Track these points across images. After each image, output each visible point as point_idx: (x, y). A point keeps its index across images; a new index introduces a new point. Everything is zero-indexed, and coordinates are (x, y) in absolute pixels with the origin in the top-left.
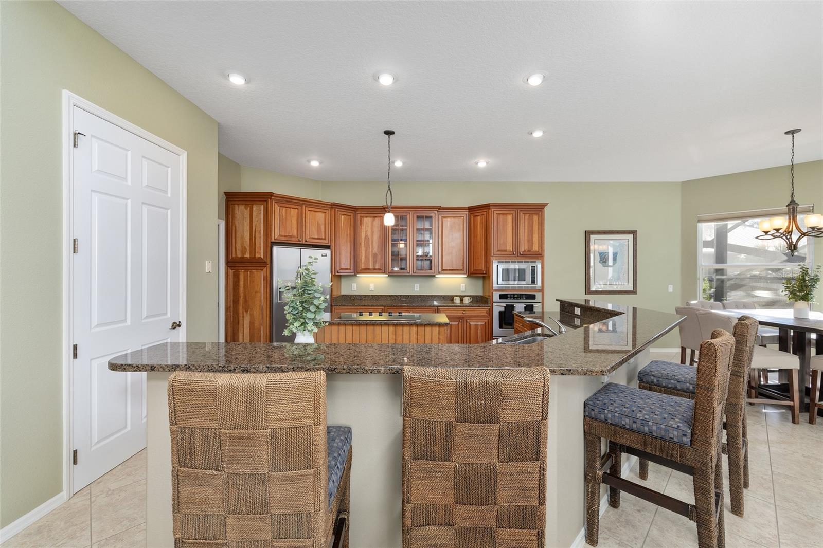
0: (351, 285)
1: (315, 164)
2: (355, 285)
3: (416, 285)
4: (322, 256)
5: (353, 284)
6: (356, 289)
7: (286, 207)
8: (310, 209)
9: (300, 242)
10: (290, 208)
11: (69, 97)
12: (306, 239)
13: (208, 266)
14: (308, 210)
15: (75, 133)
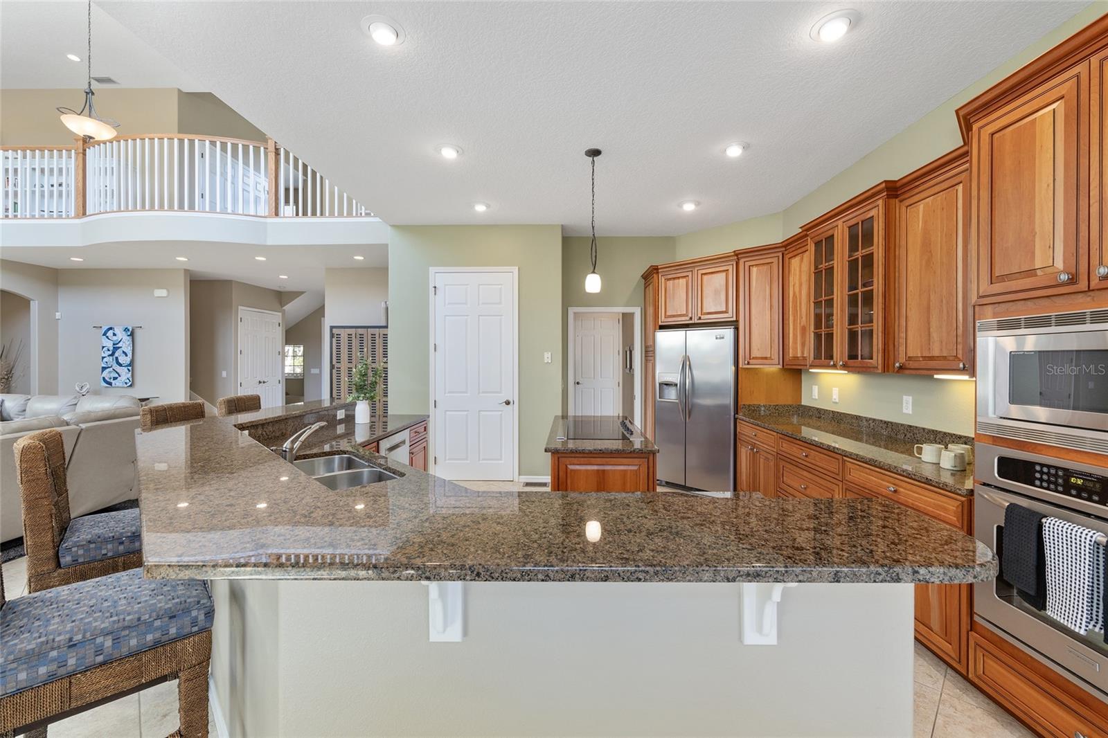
0: (812, 388)
1: (689, 207)
2: (817, 387)
3: (905, 397)
4: (717, 338)
5: (814, 387)
6: (817, 398)
7: (674, 279)
8: (704, 271)
9: (691, 322)
10: (679, 278)
11: (432, 270)
12: (699, 315)
13: (547, 357)
14: (702, 274)
15: (435, 287)
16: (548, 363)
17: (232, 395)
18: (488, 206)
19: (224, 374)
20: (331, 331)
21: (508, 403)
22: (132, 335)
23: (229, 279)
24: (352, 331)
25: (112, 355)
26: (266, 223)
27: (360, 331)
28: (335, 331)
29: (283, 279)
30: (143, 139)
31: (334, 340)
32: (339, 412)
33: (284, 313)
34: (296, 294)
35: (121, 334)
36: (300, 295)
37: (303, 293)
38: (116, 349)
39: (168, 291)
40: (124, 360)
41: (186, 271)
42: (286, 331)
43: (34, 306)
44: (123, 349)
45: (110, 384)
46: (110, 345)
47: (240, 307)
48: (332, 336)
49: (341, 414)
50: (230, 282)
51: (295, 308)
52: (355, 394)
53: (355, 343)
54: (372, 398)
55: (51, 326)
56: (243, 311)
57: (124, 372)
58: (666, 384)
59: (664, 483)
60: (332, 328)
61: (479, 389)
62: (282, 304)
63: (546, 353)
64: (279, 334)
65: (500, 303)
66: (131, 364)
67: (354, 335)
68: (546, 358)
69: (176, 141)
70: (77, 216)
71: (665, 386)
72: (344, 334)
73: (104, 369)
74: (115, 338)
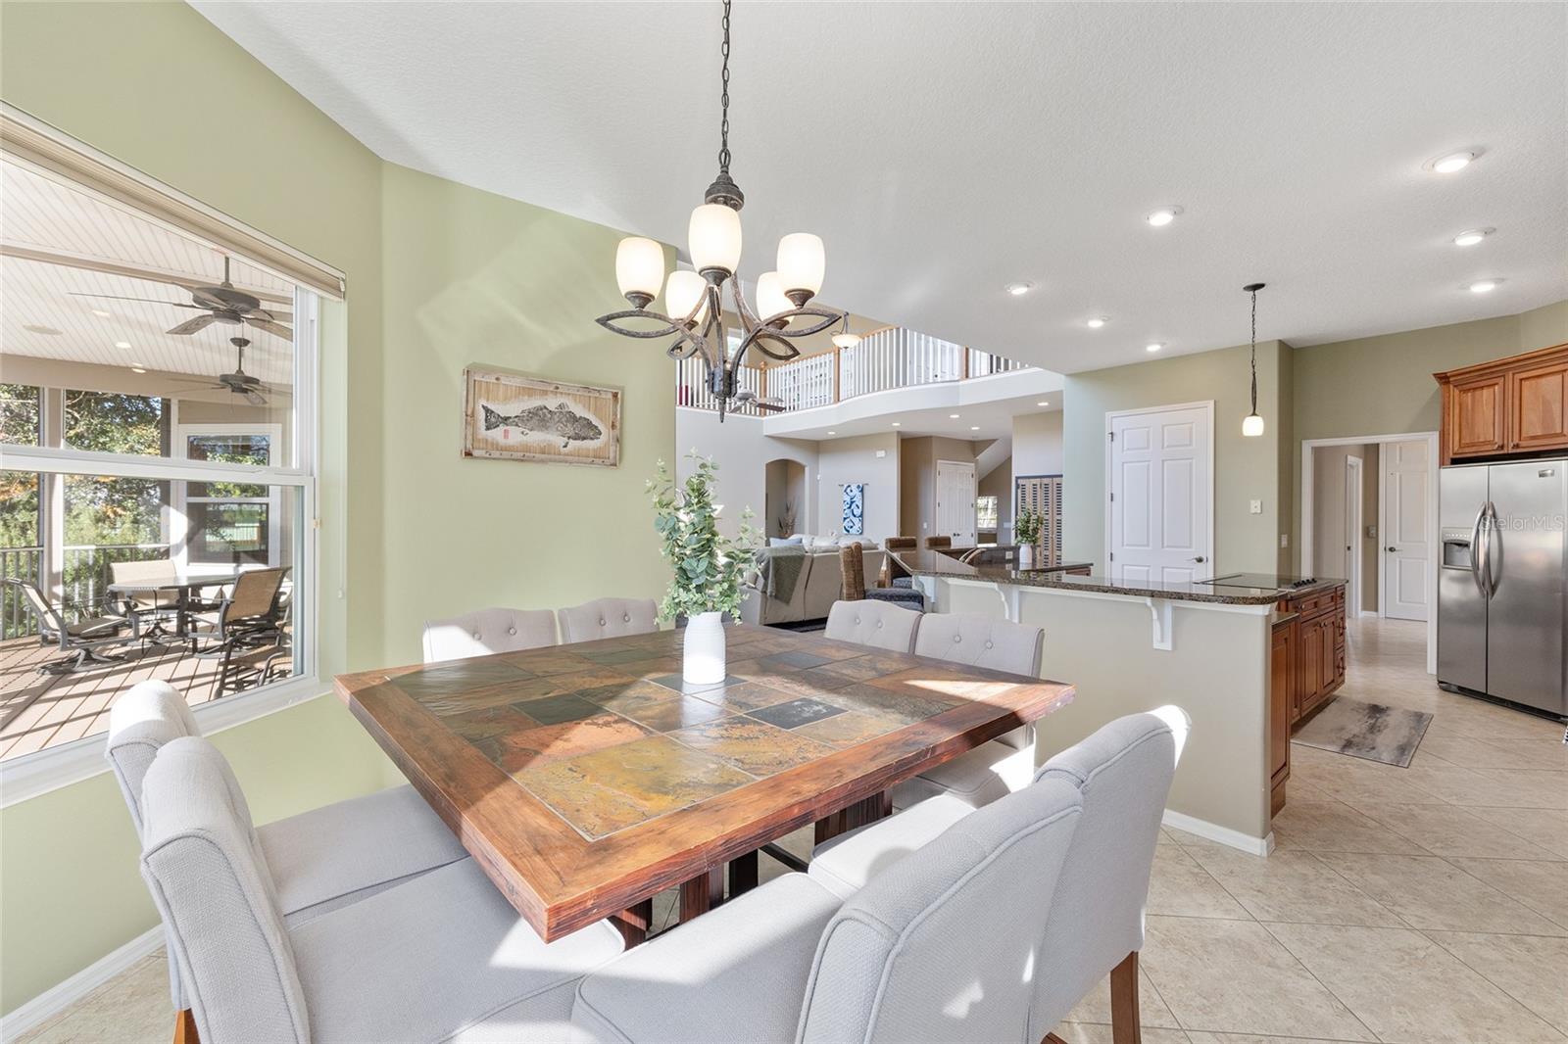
4: (1541, 476)
7: (1475, 389)
8: (1524, 375)
9: (1501, 452)
10: (1482, 388)
11: (1109, 415)
12: (1516, 441)
13: (1255, 506)
14: (1521, 380)
15: (1112, 433)
16: (1256, 513)
17: (932, 535)
18: (1163, 344)
19: (925, 526)
20: (1017, 481)
21: (1200, 560)
22: (862, 491)
23: (929, 435)
24: (1037, 481)
25: (850, 508)
26: (958, 386)
27: (1045, 481)
28: (1020, 482)
29: (976, 430)
30: (874, 335)
31: (1019, 491)
32: (1007, 553)
33: (976, 462)
34: (989, 442)
35: (856, 492)
36: (990, 444)
37: (994, 440)
38: (852, 503)
39: (886, 452)
40: (857, 512)
41: (898, 432)
42: (979, 483)
43: (807, 469)
44: (857, 503)
45: (848, 531)
46: (848, 499)
47: (939, 461)
48: (1017, 487)
49: (1009, 555)
50: (931, 437)
51: (987, 457)
52: (1020, 538)
53: (1040, 493)
54: (1034, 542)
55: (815, 484)
56: (942, 465)
57: (856, 520)
58: (1459, 545)
59: (1454, 688)
60: (1017, 478)
61: (1163, 544)
62: (975, 455)
63: (1253, 502)
64: (972, 485)
65: (1190, 445)
66: (861, 515)
67: (1038, 486)
68: (1252, 507)
69: (895, 330)
70: (835, 402)
71: (1457, 547)
72: (1029, 484)
73: (845, 519)
74: (851, 494)
